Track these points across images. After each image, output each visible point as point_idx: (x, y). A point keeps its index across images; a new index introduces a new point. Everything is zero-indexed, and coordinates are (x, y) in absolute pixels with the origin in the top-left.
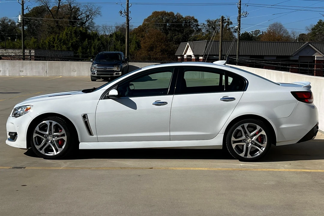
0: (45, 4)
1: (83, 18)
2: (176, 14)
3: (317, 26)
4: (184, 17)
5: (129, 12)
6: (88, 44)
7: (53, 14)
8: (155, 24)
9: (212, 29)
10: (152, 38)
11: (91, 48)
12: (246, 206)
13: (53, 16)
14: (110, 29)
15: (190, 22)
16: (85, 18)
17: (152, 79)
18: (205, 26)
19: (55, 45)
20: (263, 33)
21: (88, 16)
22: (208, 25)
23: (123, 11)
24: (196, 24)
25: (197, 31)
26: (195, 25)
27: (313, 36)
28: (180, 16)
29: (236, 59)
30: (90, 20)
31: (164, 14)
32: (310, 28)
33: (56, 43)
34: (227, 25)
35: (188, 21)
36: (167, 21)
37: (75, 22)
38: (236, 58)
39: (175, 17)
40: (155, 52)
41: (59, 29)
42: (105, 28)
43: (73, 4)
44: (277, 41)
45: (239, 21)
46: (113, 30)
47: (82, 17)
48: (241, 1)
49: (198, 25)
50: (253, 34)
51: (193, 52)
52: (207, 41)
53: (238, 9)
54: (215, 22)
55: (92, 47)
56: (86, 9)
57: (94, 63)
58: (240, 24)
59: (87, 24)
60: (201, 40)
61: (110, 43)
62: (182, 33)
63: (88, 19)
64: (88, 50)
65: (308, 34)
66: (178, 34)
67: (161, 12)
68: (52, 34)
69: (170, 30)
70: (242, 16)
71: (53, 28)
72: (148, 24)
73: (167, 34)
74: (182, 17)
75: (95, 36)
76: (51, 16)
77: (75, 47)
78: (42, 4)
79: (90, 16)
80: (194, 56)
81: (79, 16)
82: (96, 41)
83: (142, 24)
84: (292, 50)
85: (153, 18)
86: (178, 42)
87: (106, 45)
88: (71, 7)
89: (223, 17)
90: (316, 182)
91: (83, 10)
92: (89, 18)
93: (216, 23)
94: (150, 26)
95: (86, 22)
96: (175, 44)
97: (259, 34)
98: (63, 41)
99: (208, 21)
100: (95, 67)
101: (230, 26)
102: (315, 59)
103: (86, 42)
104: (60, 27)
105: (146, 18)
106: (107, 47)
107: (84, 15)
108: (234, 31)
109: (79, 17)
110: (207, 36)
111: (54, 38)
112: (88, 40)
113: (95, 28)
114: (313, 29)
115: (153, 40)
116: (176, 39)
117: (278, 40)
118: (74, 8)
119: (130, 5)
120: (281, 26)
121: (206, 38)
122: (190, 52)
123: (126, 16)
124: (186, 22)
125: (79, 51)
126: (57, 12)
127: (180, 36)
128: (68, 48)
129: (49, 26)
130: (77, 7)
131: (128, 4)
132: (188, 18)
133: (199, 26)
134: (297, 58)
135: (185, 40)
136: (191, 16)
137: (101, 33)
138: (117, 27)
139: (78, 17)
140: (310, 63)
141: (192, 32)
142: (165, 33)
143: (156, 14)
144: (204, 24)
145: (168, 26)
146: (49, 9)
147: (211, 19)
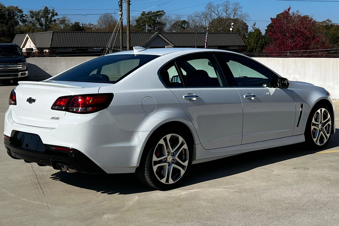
3: (141, 18)
4: (6, 7)
9: (36, 20)
15: (13, 13)
18: (27, 18)
22: (31, 16)
24: (21, 14)
26: (20, 16)
27: (138, 28)
28: (1, 5)
34: (52, 16)
35: (11, 11)
51: (35, 44)
52: (52, 31)
62: (7, 24)
74: (5, 7)
80: (36, 49)
84: (142, 41)
89: (46, 8)
93: (39, 14)
99: (31, 12)
101: (55, 17)
114: (137, 21)
121: (29, 30)
122: (30, 45)
124: (9, 13)
127: (5, 28)
132: (12, 8)
133: (24, 17)
135: (11, 32)
136: (15, 6)
147: (34, 10)
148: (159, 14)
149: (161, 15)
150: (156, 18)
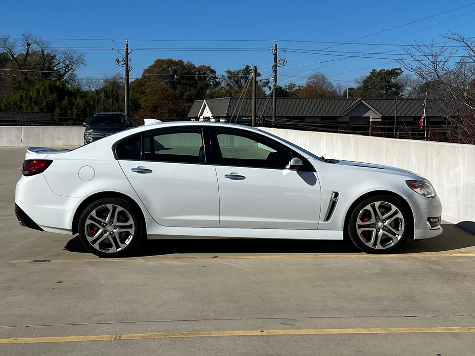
0: (8, 50)
1: (60, 69)
2: (186, 63)
3: (370, 78)
4: (197, 67)
5: (129, 60)
6: (69, 103)
7: (19, 64)
8: (159, 76)
9: (235, 82)
10: (156, 94)
11: (73, 109)
12: (354, 299)
13: (19, 67)
14: (97, 83)
15: (204, 74)
16: (64, 69)
17: (165, 147)
18: (224, 79)
19: (24, 105)
20: (299, 87)
21: (68, 66)
22: (229, 77)
23: (121, 59)
24: (213, 75)
25: (214, 85)
26: (212, 77)
27: (365, 91)
28: (191, 65)
29: (272, 121)
30: (71, 71)
31: (170, 62)
32: (361, 80)
33: (25, 103)
35: (202, 72)
36: (175, 72)
37: (50, 74)
38: (272, 119)
39: (185, 66)
40: (161, 113)
41: (29, 84)
42: (90, 81)
43: (46, 51)
44: (320, 98)
45: (275, 71)
46: (101, 85)
47: (60, 67)
48: (276, 45)
49: (215, 78)
50: (287, 89)
51: (212, 112)
52: (230, 97)
53: (273, 56)
54: (238, 74)
55: (74, 107)
56: (64, 57)
57: (88, 127)
58: (276, 76)
59: (66, 77)
60: (220, 96)
61: (98, 101)
62: (196, 87)
63: (67, 70)
64: (69, 111)
65: (359, 88)
66: (190, 90)
67: (166, 60)
68: (18, 90)
69: (179, 83)
70: (279, 65)
71: (19, 83)
72: (150, 76)
73: (175, 88)
74: (195, 67)
75: (77, 93)
76: (17, 65)
77: (51, 108)
78: (5, 51)
79: (70, 66)
80: (213, 118)
81: (55, 66)
82: (79, 99)
83: (141, 76)
84: (340, 109)
85: (155, 68)
86: (191, 100)
87: (93, 105)
88: (44, 55)
89: (248, 67)
90: (430, 268)
91: (60, 58)
92: (69, 69)
94: (152, 79)
95: (65, 74)
96: (187, 102)
97: (294, 89)
98: (35, 100)
99: (229, 72)
100: (89, 133)
102: (371, 120)
103: (65, 101)
104: (30, 80)
105: (147, 68)
106: (95, 106)
107: (62, 65)
108: (263, 85)
109: (55, 68)
110: (228, 92)
111: (21, 96)
112: (69, 97)
113: (77, 82)
114: (365, 82)
115: (157, 97)
116: (188, 96)
117: (322, 96)
118: (48, 55)
119: (130, 51)
120: (323, 78)
121: (226, 94)
122: (207, 113)
123: (125, 66)
124: (199, 74)
125: (56, 113)
126: (25, 61)
127: (193, 91)
128: (42, 110)
129: (14, 80)
130: (52, 55)
131: (127, 49)
132: (203, 68)
133: (217, 78)
134: (347, 119)
135: (200, 96)
136: (207, 65)
137: (85, 88)
138: (106, 81)
139: (53, 67)
140: (363, 124)
141: (208, 86)
142: (173, 88)
143: (159, 63)
144: (223, 76)
145: (177, 79)
146: (13, 57)
147: (233, 70)
148: (394, 73)
149: (398, 74)
150: (391, 78)
